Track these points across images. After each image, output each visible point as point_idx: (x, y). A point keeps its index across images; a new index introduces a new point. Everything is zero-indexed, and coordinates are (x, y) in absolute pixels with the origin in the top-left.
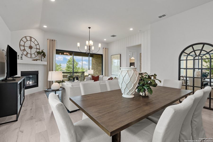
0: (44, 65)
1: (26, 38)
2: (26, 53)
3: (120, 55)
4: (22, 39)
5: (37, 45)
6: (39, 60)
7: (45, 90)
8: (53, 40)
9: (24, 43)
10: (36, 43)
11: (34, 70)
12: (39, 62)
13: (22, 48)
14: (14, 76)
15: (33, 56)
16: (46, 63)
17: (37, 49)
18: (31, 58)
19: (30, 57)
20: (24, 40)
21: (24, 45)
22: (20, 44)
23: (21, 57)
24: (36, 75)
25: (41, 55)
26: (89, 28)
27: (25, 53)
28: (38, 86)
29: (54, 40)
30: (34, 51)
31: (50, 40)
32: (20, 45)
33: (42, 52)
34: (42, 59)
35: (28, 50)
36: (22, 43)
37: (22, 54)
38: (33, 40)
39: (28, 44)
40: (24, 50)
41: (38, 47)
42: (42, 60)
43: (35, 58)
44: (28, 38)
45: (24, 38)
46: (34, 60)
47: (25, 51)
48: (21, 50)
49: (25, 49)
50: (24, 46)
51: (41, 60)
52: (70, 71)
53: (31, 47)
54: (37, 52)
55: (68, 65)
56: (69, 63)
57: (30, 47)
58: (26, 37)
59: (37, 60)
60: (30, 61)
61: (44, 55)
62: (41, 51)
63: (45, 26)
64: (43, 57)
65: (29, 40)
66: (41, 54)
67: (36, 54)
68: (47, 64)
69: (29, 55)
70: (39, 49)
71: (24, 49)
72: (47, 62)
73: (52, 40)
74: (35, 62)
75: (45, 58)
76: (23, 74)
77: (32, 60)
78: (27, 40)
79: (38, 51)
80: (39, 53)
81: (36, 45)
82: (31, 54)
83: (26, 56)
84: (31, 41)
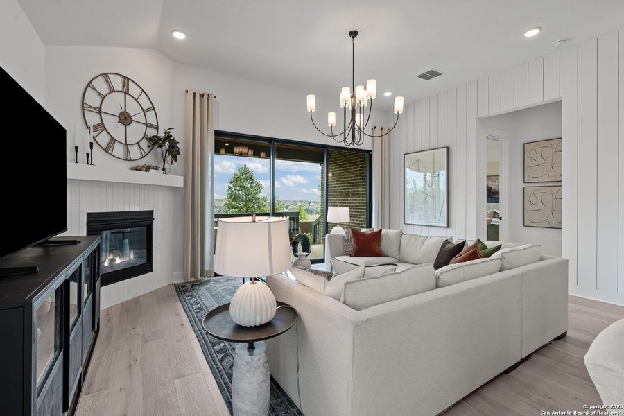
0: (173, 188)
1: (107, 82)
2: (107, 139)
3: (448, 148)
4: (90, 82)
5: (148, 110)
6: (156, 169)
7: (175, 284)
8: (206, 97)
9: (99, 100)
10: (147, 105)
11: (137, 209)
12: (154, 177)
13: (93, 119)
14: (49, 240)
15: (135, 152)
16: (179, 182)
17: (147, 125)
18: (125, 159)
19: (122, 157)
20: (101, 85)
21: (100, 108)
22: (83, 103)
23: (88, 155)
24: (144, 228)
25: (164, 148)
26: (352, 33)
27: (103, 139)
28: (151, 270)
29: (209, 96)
30: (136, 132)
31: (195, 93)
32: (84, 107)
33: (168, 137)
34: (167, 166)
35: (115, 128)
36: (92, 99)
37: (91, 144)
38: (134, 90)
39: (114, 104)
40: (101, 127)
41: (151, 119)
42: (167, 170)
43: (142, 163)
44: (117, 83)
45: (101, 79)
46: (137, 169)
47: (104, 132)
48: (88, 128)
49: (102, 124)
50: (100, 112)
51: (164, 169)
52: (237, 208)
53: (126, 115)
54: (150, 139)
55: (232, 191)
56: (235, 186)
57: (123, 117)
58: (106, 74)
59: (147, 169)
60: (120, 171)
61: (173, 151)
62: (161, 134)
63: (179, 36)
64: (169, 159)
65: (121, 89)
66: (161, 146)
67: (144, 144)
68: (182, 186)
69: (118, 150)
70: (157, 128)
71: (99, 122)
73: (202, 96)
74: (141, 177)
75: (176, 160)
76: (97, 223)
77: (132, 169)
78: (112, 90)
79: (151, 132)
80: (154, 142)
82: (126, 145)
83: (106, 150)
84: (126, 92)
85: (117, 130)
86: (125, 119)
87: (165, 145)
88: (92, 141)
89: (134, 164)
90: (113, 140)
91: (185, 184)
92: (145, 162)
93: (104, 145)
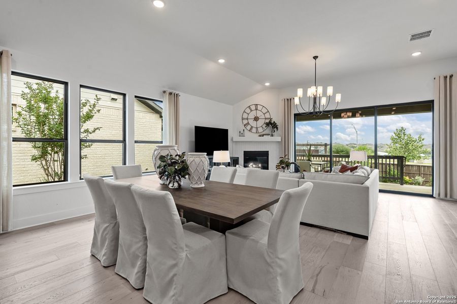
1: (250, 108)
4: (245, 111)
5: (266, 113)
6: (268, 135)
8: (290, 100)
9: (247, 115)
12: (266, 138)
13: (245, 122)
15: (260, 130)
16: (279, 139)
18: (257, 133)
19: (255, 132)
20: (248, 111)
25: (271, 127)
27: (249, 127)
30: (261, 122)
32: (243, 119)
34: (273, 133)
37: (244, 130)
38: (259, 108)
39: (252, 115)
40: (248, 124)
41: (267, 116)
44: (253, 108)
45: (248, 108)
46: (260, 136)
48: (244, 125)
53: (257, 117)
58: (250, 106)
60: (255, 138)
63: (267, 84)
64: (273, 130)
67: (265, 125)
69: (254, 130)
70: (270, 119)
71: (247, 122)
72: (280, 137)
73: (288, 100)
74: (262, 139)
75: (277, 130)
76: (247, 154)
77: (258, 136)
78: (251, 111)
80: (268, 124)
81: (264, 114)
83: (250, 131)
84: (256, 109)
85: (253, 123)
86: (256, 119)
87: (272, 125)
88: (244, 128)
89: (259, 134)
90: (252, 127)
91: (282, 140)
92: (264, 133)
93: (249, 129)
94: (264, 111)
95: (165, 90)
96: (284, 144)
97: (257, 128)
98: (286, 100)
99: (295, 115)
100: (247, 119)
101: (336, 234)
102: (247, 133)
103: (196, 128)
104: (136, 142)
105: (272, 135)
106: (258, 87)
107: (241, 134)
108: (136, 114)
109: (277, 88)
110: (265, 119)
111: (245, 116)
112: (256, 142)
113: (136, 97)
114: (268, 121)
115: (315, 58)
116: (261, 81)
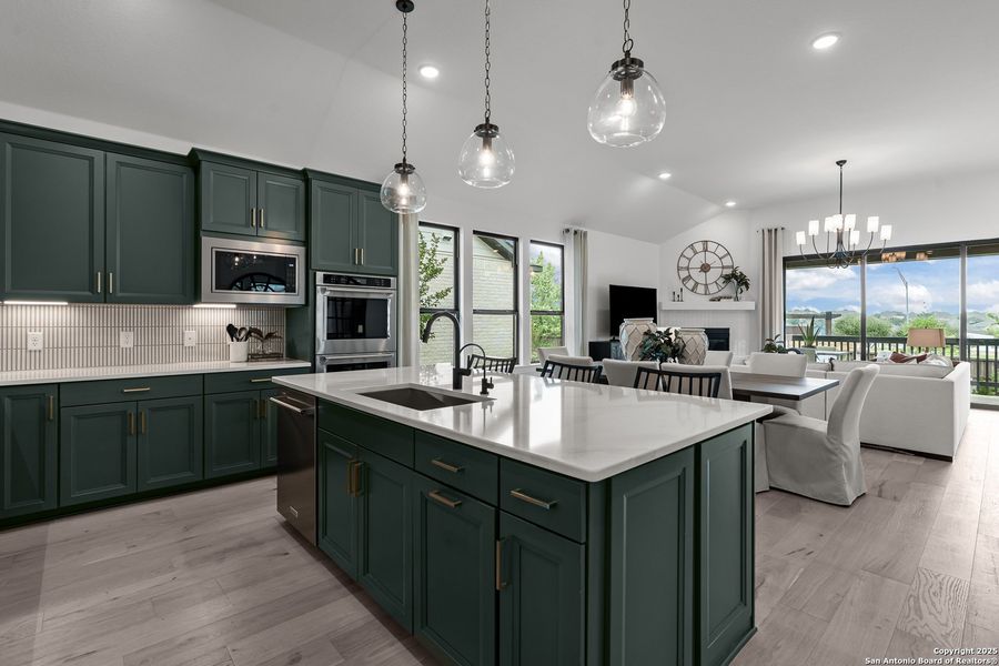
0: (749, 311)
1: (693, 249)
2: (693, 283)
4: (682, 253)
5: (724, 257)
6: (729, 298)
8: (773, 231)
9: (688, 262)
12: (725, 305)
13: (684, 274)
15: (713, 289)
16: (751, 306)
18: (705, 295)
19: (703, 292)
20: (689, 253)
21: (687, 266)
25: (734, 283)
26: (838, 163)
27: (690, 284)
30: (714, 275)
31: (762, 230)
32: (679, 269)
34: (739, 295)
38: (711, 247)
39: (697, 261)
40: (690, 277)
41: (727, 262)
42: (739, 298)
43: (718, 295)
44: (699, 247)
45: (689, 249)
46: (712, 300)
47: (691, 280)
48: (681, 280)
53: (706, 266)
54: (725, 277)
57: (703, 268)
58: (692, 245)
59: (721, 299)
60: (701, 302)
61: (743, 282)
63: (731, 204)
64: (739, 289)
65: (702, 250)
67: (722, 280)
68: (754, 308)
69: (701, 289)
70: (731, 268)
71: (688, 275)
72: (753, 302)
73: (770, 231)
74: (714, 306)
75: (747, 289)
77: (708, 300)
78: (696, 253)
79: (727, 272)
80: (727, 279)
81: (720, 259)
83: (692, 290)
84: (706, 250)
85: (699, 277)
86: (705, 268)
87: (737, 280)
88: (682, 286)
89: (711, 297)
90: (697, 284)
91: (756, 307)
92: (720, 294)
93: (691, 288)
94: (721, 252)
95: (567, 226)
96: (764, 315)
97: (706, 285)
98: (766, 233)
99: (785, 259)
100: (688, 269)
101: (896, 455)
102: (687, 294)
103: (611, 287)
104: (475, 312)
105: (737, 299)
106: (713, 208)
107: (677, 297)
108: (476, 262)
109: (749, 208)
110: (723, 267)
111: (684, 263)
112: (705, 311)
113: (475, 232)
114: (729, 272)
115: (841, 163)
116: (718, 199)
